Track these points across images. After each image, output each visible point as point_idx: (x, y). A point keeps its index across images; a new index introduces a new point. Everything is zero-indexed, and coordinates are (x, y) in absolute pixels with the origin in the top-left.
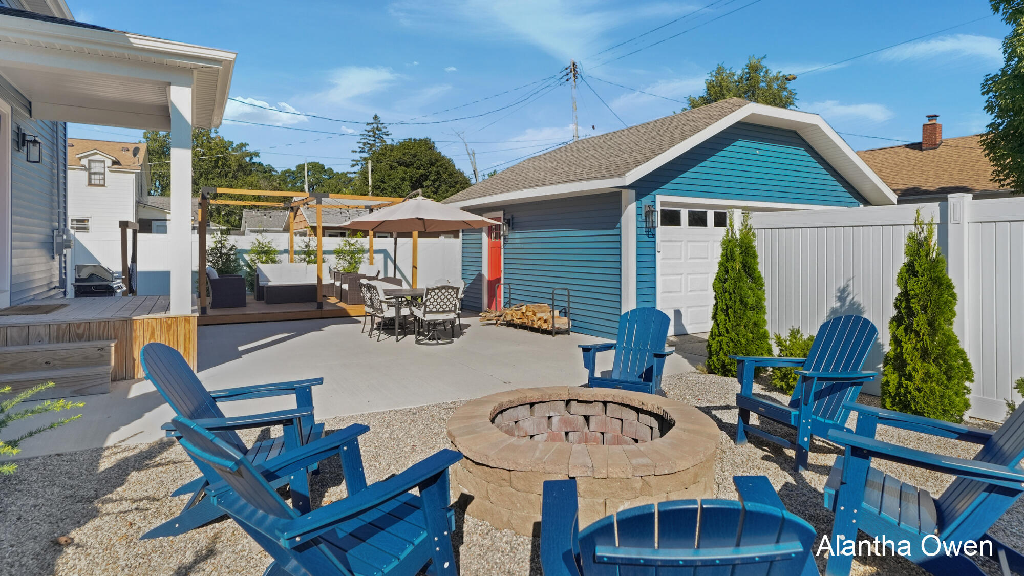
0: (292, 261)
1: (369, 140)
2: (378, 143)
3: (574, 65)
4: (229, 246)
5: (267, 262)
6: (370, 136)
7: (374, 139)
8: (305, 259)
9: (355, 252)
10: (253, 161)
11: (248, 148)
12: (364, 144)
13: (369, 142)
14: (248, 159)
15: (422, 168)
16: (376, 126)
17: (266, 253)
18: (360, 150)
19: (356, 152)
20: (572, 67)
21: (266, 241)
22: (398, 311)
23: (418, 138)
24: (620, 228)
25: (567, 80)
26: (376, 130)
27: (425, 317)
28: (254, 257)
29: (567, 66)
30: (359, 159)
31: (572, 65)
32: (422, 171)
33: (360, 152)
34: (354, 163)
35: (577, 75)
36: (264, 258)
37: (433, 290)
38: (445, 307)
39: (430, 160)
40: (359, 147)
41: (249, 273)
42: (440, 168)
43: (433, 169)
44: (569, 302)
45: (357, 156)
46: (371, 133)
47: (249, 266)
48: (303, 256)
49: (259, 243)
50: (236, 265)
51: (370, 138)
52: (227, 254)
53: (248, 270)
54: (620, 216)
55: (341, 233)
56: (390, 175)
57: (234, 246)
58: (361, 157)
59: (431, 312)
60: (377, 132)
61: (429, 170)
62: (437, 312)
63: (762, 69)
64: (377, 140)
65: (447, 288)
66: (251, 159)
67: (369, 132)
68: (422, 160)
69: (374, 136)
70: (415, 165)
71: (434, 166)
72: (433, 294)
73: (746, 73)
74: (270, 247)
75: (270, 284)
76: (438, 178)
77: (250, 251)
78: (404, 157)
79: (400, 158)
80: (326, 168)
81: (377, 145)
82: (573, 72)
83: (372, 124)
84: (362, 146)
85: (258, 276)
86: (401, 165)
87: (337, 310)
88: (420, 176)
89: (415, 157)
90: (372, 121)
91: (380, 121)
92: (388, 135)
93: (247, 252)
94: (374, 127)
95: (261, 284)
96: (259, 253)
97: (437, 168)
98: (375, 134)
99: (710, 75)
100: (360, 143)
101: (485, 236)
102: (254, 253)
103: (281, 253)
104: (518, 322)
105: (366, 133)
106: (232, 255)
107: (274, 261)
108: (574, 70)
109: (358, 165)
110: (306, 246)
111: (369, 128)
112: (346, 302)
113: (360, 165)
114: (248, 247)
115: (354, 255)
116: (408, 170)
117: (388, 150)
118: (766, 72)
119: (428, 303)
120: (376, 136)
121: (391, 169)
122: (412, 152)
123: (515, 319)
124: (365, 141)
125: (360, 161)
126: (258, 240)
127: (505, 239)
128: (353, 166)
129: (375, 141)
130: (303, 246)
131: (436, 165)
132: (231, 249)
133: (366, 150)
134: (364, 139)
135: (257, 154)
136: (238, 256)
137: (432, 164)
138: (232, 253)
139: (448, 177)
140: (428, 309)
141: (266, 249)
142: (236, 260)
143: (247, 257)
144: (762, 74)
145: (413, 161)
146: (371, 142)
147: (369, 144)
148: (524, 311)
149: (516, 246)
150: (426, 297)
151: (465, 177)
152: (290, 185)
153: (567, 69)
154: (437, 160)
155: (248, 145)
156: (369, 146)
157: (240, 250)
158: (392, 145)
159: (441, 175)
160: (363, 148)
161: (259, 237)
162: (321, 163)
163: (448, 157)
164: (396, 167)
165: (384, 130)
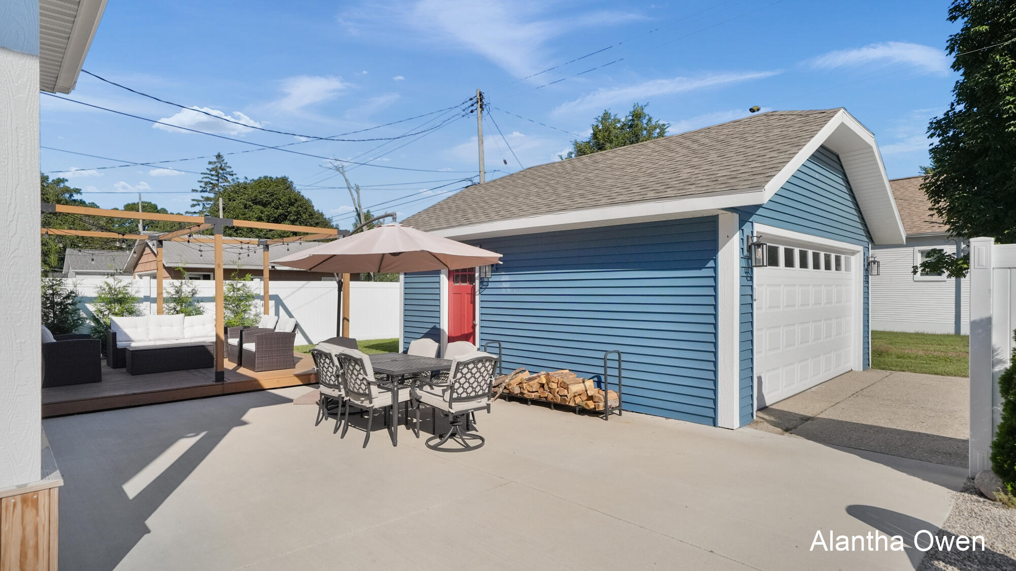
0: (160, 312)
1: (212, 179)
2: (221, 183)
3: (480, 95)
4: (65, 293)
5: (121, 314)
6: (212, 175)
7: (216, 178)
8: (175, 309)
9: (242, 298)
10: (73, 198)
11: (67, 184)
12: (206, 183)
13: (211, 181)
14: (67, 195)
15: (280, 208)
16: (219, 165)
17: (120, 301)
18: (201, 189)
19: (197, 191)
20: (479, 98)
21: (122, 284)
22: (395, 396)
23: (274, 177)
24: (715, 269)
25: (472, 112)
26: (219, 169)
27: (450, 407)
28: (101, 306)
29: (472, 97)
30: (201, 199)
31: (478, 96)
32: (280, 211)
33: (202, 191)
34: (195, 203)
35: (483, 107)
36: (117, 308)
37: (466, 364)
38: (470, 390)
39: (289, 200)
40: (201, 187)
41: (95, 329)
42: (300, 209)
43: (293, 209)
44: (605, 367)
45: (198, 196)
46: (213, 173)
47: (96, 320)
48: (172, 305)
49: (110, 288)
50: (76, 318)
51: (213, 178)
52: (61, 303)
53: (93, 324)
54: (715, 251)
55: (204, 275)
56: (244, 214)
57: (72, 292)
58: (202, 197)
59: (460, 399)
60: (221, 171)
61: (288, 210)
62: (469, 399)
63: (645, 116)
64: (221, 180)
65: (484, 360)
66: (71, 195)
67: (211, 171)
68: (280, 200)
69: (217, 176)
70: (273, 204)
71: (293, 205)
72: (465, 370)
73: (630, 120)
74: (127, 293)
75: (133, 345)
76: (298, 218)
77: (95, 298)
78: (260, 195)
79: (256, 196)
80: (159, 208)
81: (220, 184)
82: (479, 103)
83: (215, 162)
84: (203, 186)
85: (115, 334)
86: (256, 203)
87: (247, 382)
88: (279, 216)
89: (272, 195)
90: (215, 159)
91: (223, 160)
92: (232, 175)
93: (91, 300)
94: (216, 166)
95: (120, 344)
96: (110, 302)
97: (297, 208)
98: (219, 173)
99: (596, 120)
100: (201, 182)
101: (444, 280)
102: (104, 302)
103: (140, 300)
104: (533, 395)
105: (208, 172)
106: (69, 304)
107: (131, 313)
108: (481, 100)
109: (199, 205)
110: (177, 292)
111: (211, 167)
112: (252, 367)
113: (201, 206)
114: (92, 293)
115: (239, 302)
116: (265, 210)
117: (241, 188)
118: (650, 120)
119: (457, 385)
120: (220, 175)
121: (245, 207)
122: (269, 190)
123: (526, 392)
124: (207, 180)
125: (201, 201)
126: (108, 285)
127: (481, 282)
128: (193, 206)
129: (218, 180)
130: (173, 292)
131: (296, 205)
132: (68, 297)
133: (208, 190)
134: (206, 178)
135: (78, 191)
136: (78, 306)
137: (292, 204)
138: (70, 301)
139: (308, 217)
140: (455, 395)
141: (120, 296)
142: (76, 311)
143: (91, 308)
144: (645, 121)
145: (270, 200)
146: (213, 182)
147: (211, 183)
148: (544, 381)
149: (504, 291)
150: (455, 376)
151: (325, 219)
152: (117, 225)
153: (471, 99)
154: (296, 200)
155: (67, 180)
156: (211, 185)
157: (82, 297)
158: (245, 183)
159: (301, 215)
160: (204, 188)
161: (111, 280)
162: (153, 203)
163: (306, 198)
164: (250, 206)
165: (228, 170)
